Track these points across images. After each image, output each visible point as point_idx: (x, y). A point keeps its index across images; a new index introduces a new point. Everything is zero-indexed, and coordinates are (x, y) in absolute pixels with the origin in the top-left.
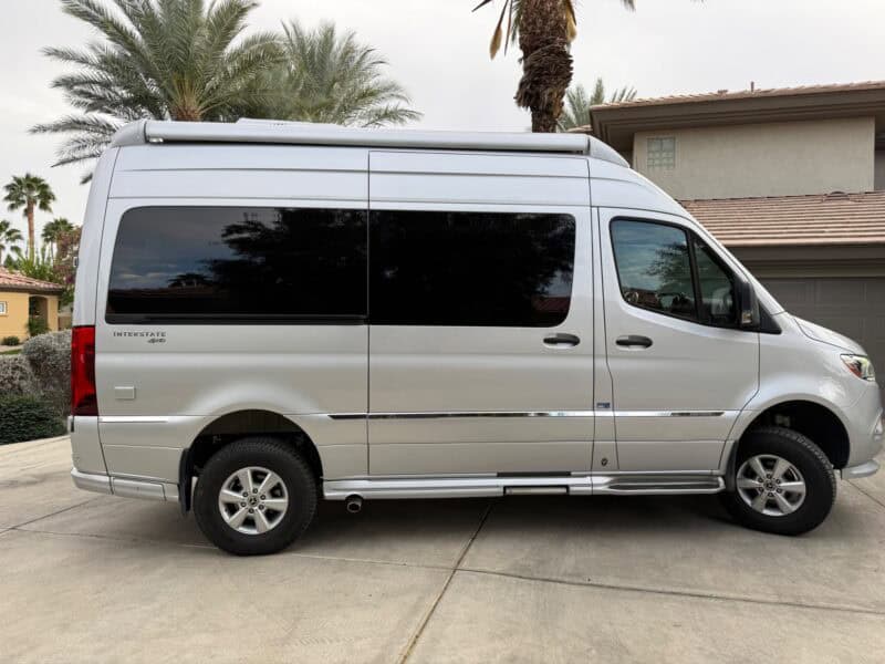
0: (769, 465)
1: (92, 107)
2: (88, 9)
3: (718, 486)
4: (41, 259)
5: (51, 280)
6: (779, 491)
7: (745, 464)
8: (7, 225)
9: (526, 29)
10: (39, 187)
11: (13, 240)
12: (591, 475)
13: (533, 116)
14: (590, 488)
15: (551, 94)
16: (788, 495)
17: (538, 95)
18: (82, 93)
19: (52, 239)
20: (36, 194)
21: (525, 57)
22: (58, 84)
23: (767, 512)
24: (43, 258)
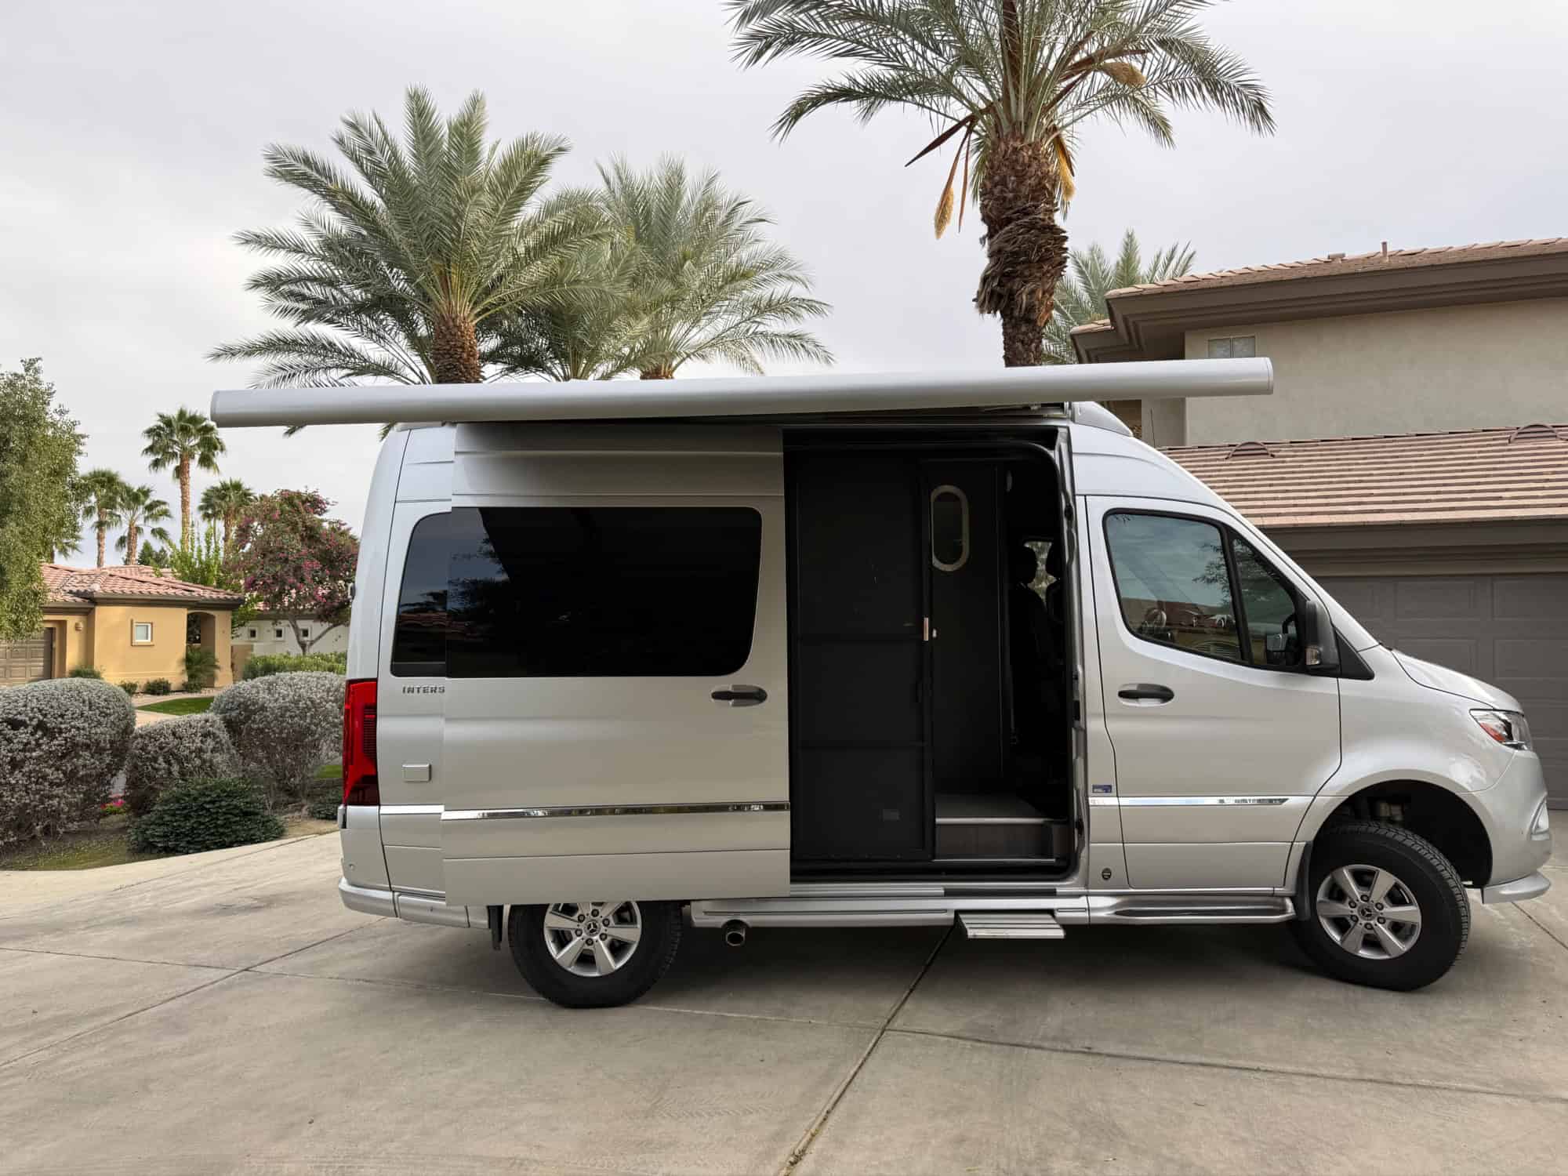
0: (1364, 880)
1: (307, 316)
2: (308, 170)
3: (1284, 911)
4: (204, 551)
5: (220, 585)
6: (1382, 920)
7: (1329, 878)
8: (146, 493)
9: (991, 192)
10: (199, 431)
11: (155, 518)
12: (1087, 895)
13: (1004, 325)
14: (1086, 915)
15: (1032, 292)
16: (1397, 928)
17: (1011, 295)
18: (292, 294)
19: (215, 515)
20: (194, 441)
21: (990, 235)
22: (256, 284)
23: (1364, 953)
24: (208, 549)
